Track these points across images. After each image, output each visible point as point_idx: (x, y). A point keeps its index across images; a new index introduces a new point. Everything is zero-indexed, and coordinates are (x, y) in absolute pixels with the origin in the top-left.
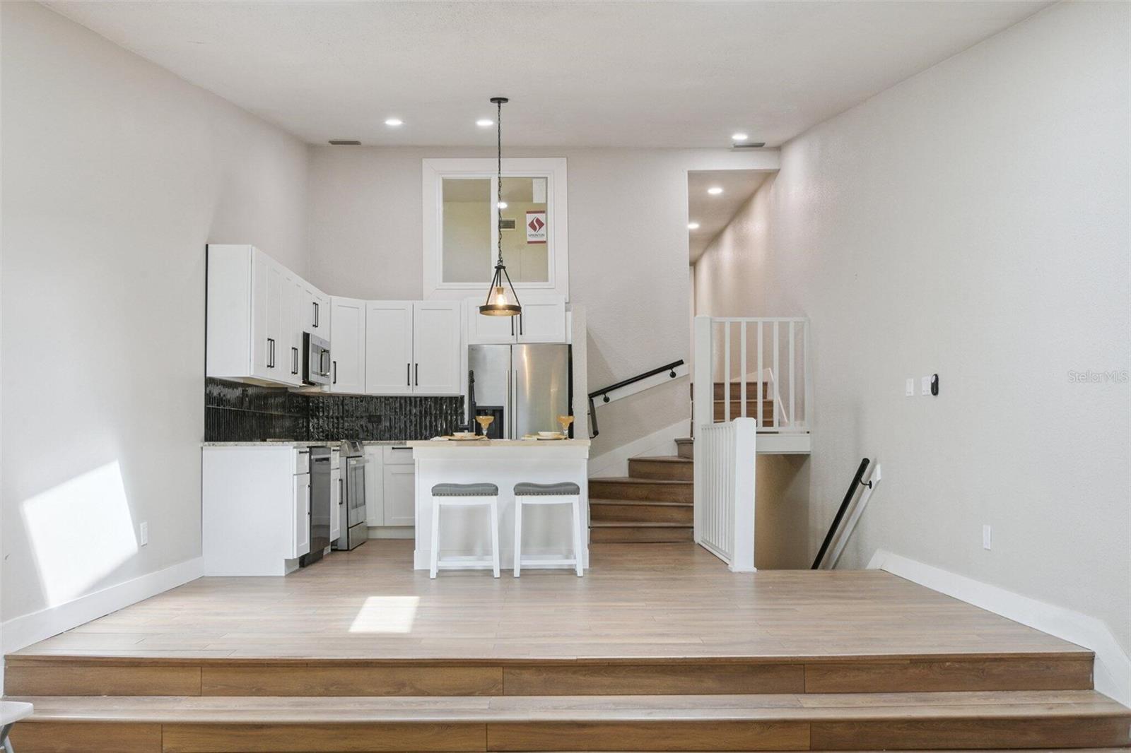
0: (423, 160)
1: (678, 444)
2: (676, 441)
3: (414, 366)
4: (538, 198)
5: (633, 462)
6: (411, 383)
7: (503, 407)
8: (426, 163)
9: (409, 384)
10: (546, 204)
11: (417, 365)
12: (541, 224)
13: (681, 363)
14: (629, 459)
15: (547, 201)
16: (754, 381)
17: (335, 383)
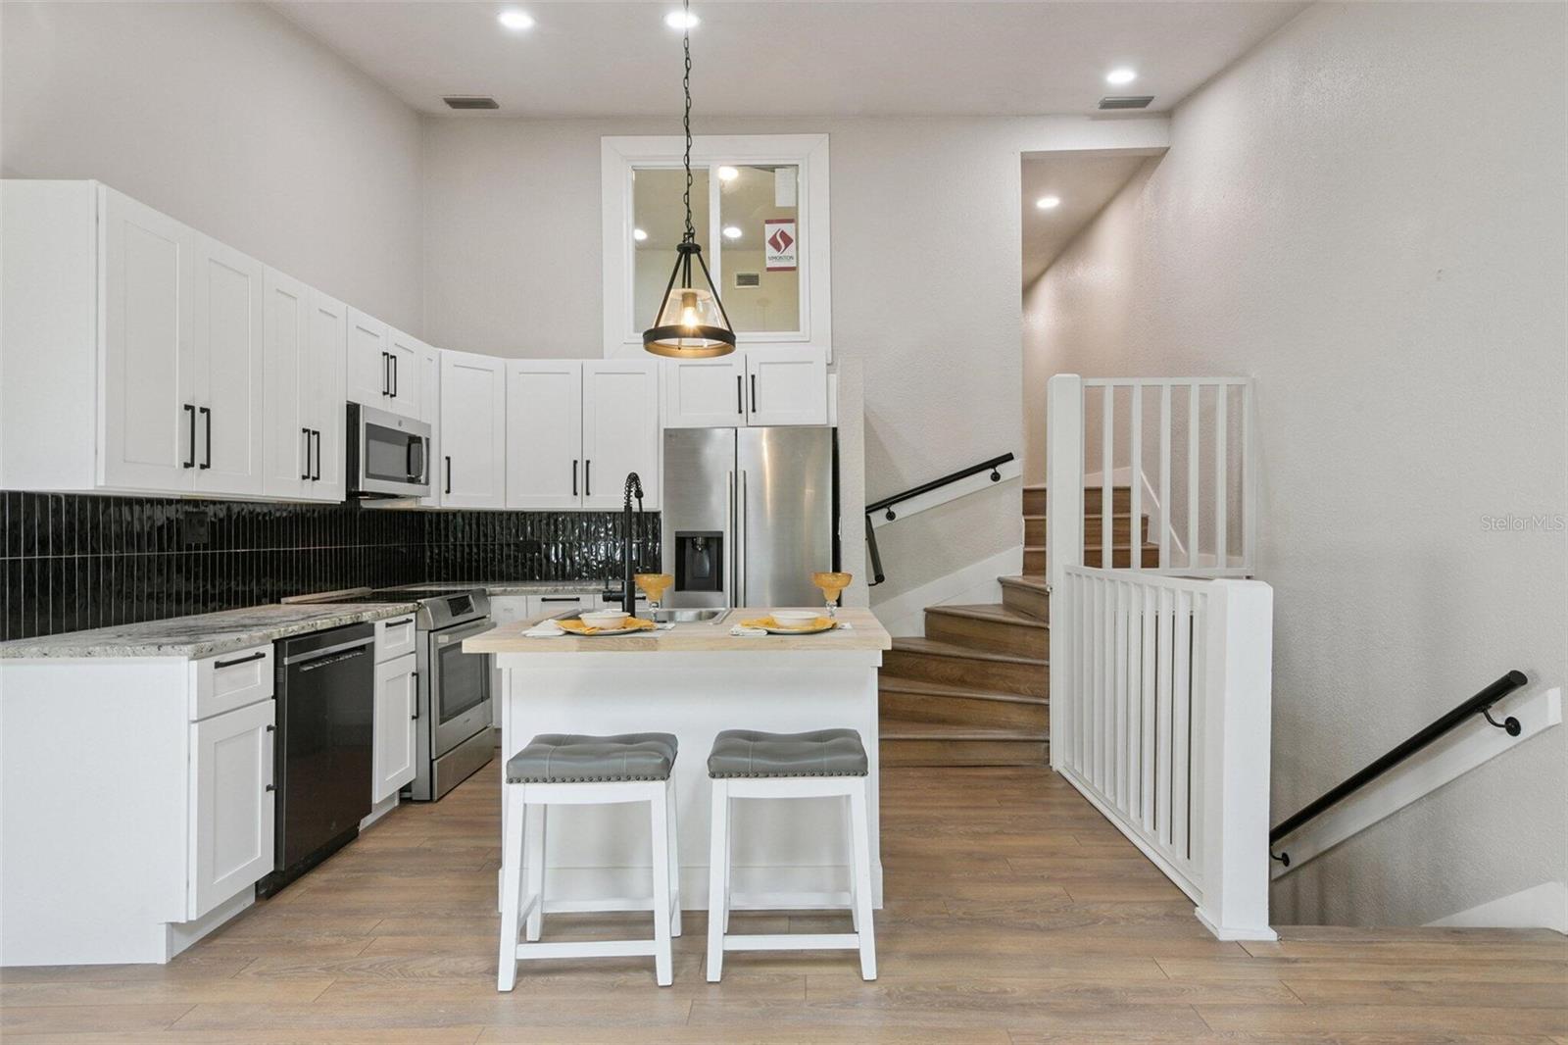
0: (602, 138)
1: (1003, 586)
2: (1001, 581)
3: (585, 464)
4: (783, 200)
5: (932, 615)
6: (579, 491)
7: (722, 533)
8: (607, 142)
9: (575, 494)
10: (796, 208)
11: (588, 462)
12: (788, 241)
13: (1009, 457)
14: (925, 610)
15: (797, 204)
16: (1127, 485)
17: (448, 492)
